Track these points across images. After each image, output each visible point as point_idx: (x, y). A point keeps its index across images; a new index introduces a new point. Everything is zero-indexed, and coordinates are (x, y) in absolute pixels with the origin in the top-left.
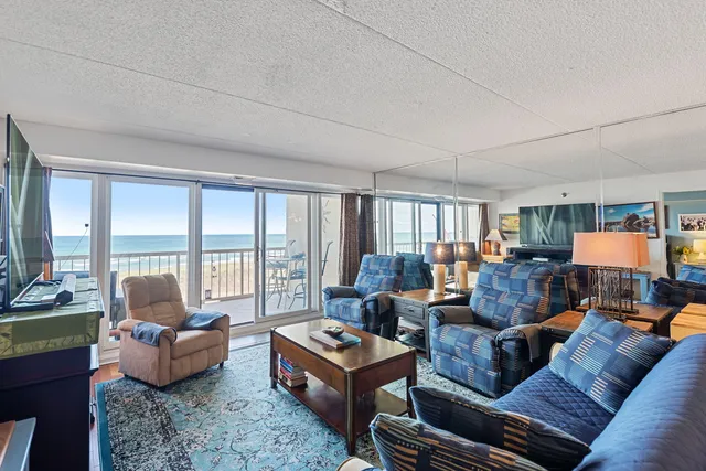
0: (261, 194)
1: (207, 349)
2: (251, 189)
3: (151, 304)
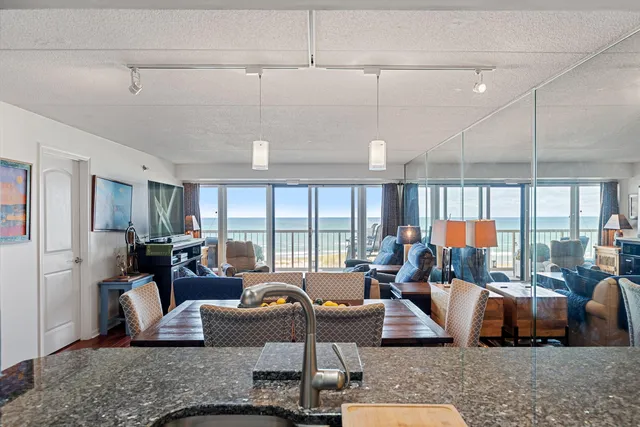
0: (313, 189)
2: (306, 186)
3: (237, 256)
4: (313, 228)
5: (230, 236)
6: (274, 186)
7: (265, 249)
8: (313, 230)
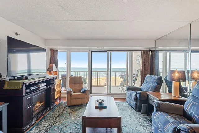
1: (82, 98)
2: (106, 52)
3: (74, 84)
4: (109, 70)
5: (72, 73)
6: (92, 52)
7: (87, 79)
8: (109, 71)
